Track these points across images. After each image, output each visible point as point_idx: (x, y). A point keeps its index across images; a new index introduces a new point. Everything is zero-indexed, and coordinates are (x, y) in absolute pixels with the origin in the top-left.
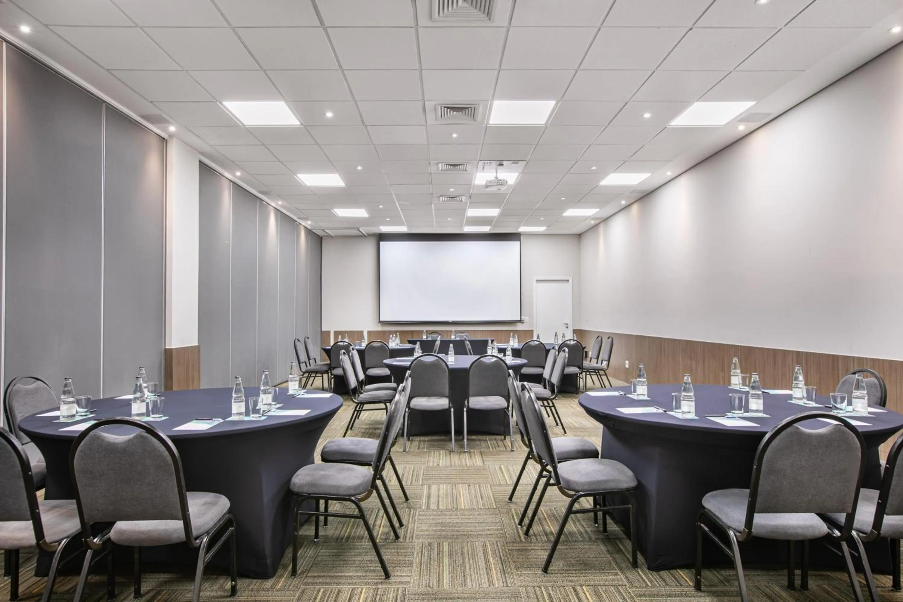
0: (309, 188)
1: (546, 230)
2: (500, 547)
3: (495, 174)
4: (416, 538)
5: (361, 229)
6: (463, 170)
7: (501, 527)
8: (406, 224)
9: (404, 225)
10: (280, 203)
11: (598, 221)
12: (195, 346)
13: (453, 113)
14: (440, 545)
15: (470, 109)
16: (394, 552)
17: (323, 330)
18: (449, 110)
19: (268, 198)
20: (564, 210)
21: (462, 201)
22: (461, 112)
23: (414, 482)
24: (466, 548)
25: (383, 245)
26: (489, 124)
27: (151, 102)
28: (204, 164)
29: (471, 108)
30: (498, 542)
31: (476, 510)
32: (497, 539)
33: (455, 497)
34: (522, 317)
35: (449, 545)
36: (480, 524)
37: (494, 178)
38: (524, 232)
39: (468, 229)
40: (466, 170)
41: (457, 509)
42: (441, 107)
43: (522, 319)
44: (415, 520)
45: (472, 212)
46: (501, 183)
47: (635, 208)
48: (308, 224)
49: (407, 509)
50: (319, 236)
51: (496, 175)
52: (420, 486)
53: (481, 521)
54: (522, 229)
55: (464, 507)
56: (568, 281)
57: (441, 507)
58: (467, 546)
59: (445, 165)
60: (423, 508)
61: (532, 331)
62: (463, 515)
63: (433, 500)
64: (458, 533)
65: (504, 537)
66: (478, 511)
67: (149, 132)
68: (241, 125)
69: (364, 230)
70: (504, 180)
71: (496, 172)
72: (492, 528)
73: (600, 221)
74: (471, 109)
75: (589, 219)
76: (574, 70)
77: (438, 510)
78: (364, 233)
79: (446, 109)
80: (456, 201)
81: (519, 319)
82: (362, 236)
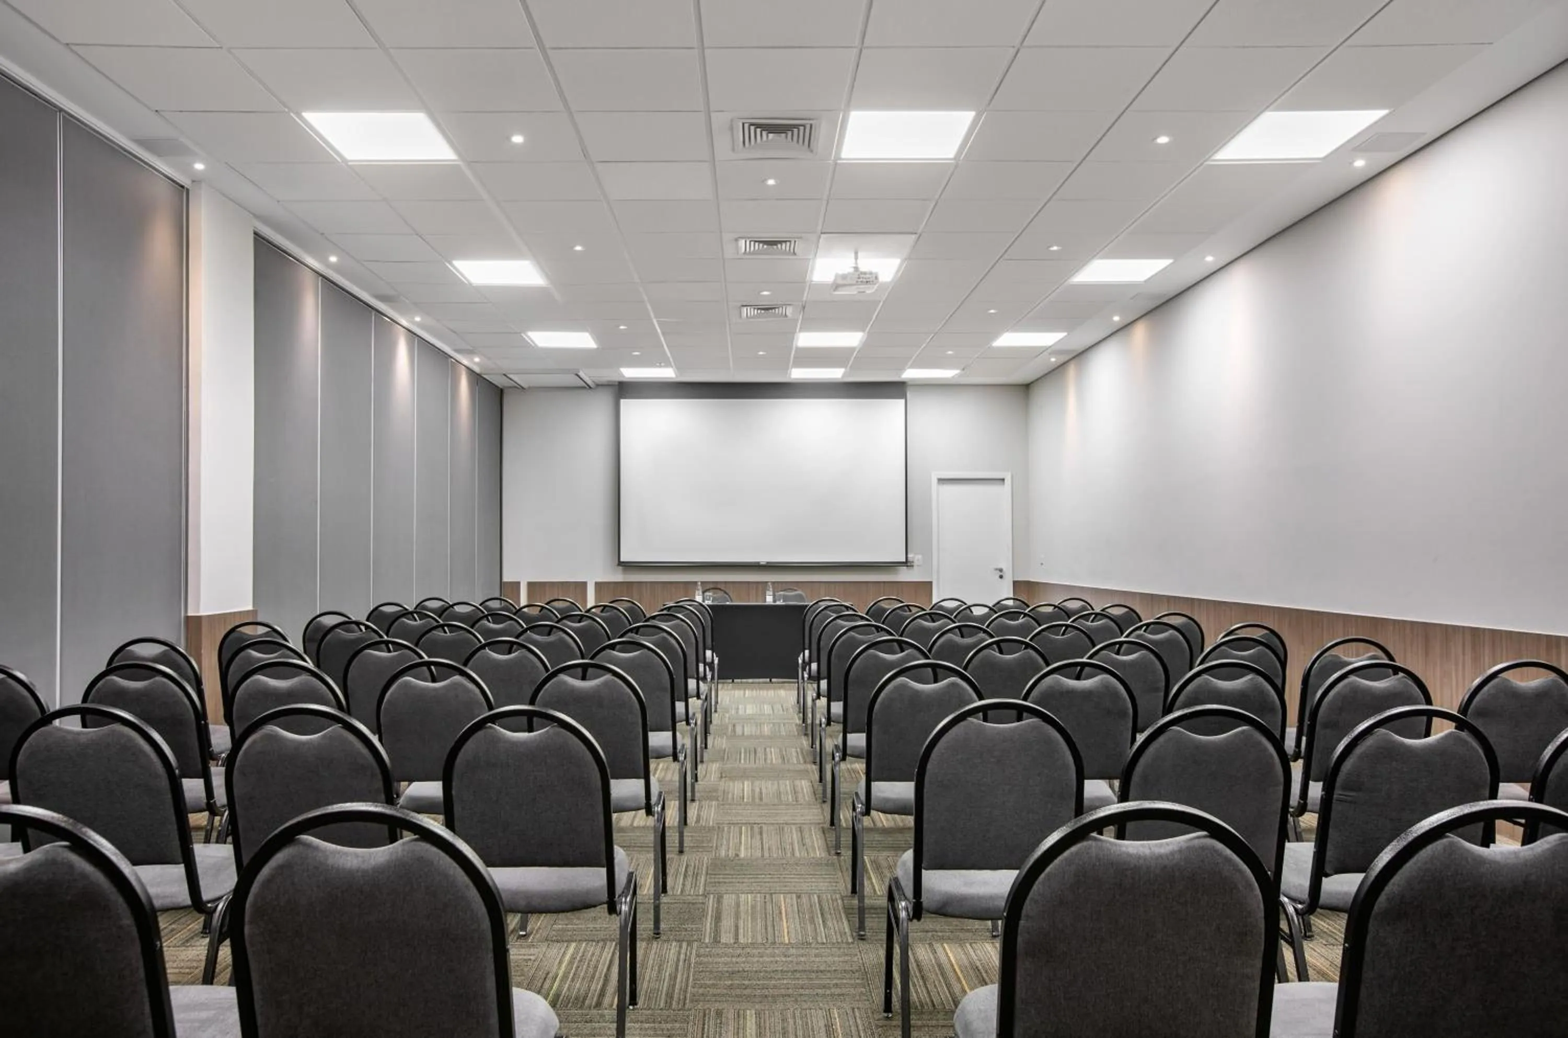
0: (478, 289)
1: (960, 376)
2: (859, 1021)
3: (854, 260)
4: (692, 1001)
5: (581, 374)
6: (789, 253)
7: (863, 979)
8: (673, 364)
9: (668, 365)
10: (418, 319)
11: (1066, 358)
12: (248, 612)
13: (767, 136)
14: (739, 1016)
15: (802, 128)
16: (646, 1029)
17: (505, 579)
18: (759, 130)
19: (393, 308)
20: (996, 335)
21: (786, 315)
22: (783, 135)
23: (688, 887)
24: (791, 1021)
25: (628, 406)
26: (841, 159)
27: (157, 111)
28: (263, 238)
29: (804, 126)
30: (856, 1010)
31: (813, 945)
32: (856, 1005)
33: (770, 919)
34: (910, 556)
35: (758, 1014)
36: (820, 973)
37: (852, 270)
38: (914, 380)
39: (798, 374)
40: (794, 254)
41: (775, 943)
42: (743, 124)
43: (910, 559)
44: (690, 964)
45: (806, 339)
46: (866, 279)
47: (1140, 332)
48: (475, 362)
49: (674, 944)
50: (496, 386)
51: (856, 263)
52: (700, 898)
53: (822, 968)
54: (910, 374)
55: (789, 940)
56: (1003, 480)
57: (742, 940)
58: (794, 1017)
59: (752, 243)
60: (707, 941)
61: (930, 583)
62: (785, 956)
63: (727, 923)
64: (776, 992)
65: (868, 1000)
66: (817, 949)
67: (153, 173)
68: (339, 160)
69: (588, 375)
70: (871, 273)
71: (856, 258)
72: (845, 981)
73: (1070, 357)
74: (805, 129)
75: (1045, 353)
76: (1014, 47)
77: (736, 945)
78: (589, 382)
79: (752, 128)
80: (775, 315)
81: (904, 560)
82: (585, 388)
